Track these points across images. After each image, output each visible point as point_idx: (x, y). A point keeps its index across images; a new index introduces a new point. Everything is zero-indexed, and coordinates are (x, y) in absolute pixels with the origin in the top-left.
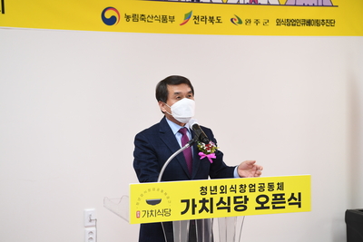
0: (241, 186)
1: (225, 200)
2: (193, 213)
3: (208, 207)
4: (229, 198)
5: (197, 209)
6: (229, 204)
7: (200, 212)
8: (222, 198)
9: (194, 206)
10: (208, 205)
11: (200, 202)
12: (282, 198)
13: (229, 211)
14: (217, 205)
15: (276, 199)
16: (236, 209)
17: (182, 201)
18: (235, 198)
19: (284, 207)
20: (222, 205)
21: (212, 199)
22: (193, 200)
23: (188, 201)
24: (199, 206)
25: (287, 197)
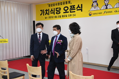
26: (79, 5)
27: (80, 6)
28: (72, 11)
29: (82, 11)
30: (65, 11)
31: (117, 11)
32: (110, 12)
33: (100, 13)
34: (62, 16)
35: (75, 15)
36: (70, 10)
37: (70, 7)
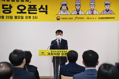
26: (42, 6)
27: (44, 7)
28: (31, 12)
29: (46, 13)
30: (20, 11)
31: (89, 18)
32: (82, 18)
33: (71, 18)
34: (14, 17)
35: (36, 18)
36: (28, 10)
37: (29, 7)
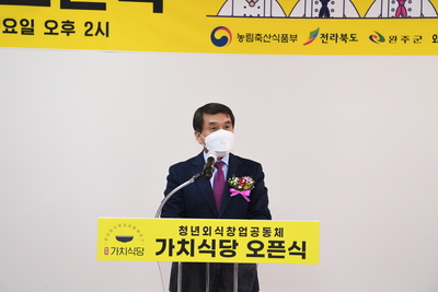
0: (229, 228)
1: (209, 243)
2: (171, 254)
3: (189, 250)
4: (214, 241)
5: (175, 251)
6: (214, 248)
7: (179, 254)
8: (205, 241)
9: (172, 247)
10: (188, 247)
11: (179, 242)
12: (280, 246)
13: (213, 256)
14: (199, 247)
15: (273, 246)
16: (222, 254)
17: (158, 240)
18: (221, 242)
19: (283, 257)
20: (205, 248)
21: (193, 241)
22: (171, 241)
23: (164, 241)
24: (178, 247)
25: (287, 245)
